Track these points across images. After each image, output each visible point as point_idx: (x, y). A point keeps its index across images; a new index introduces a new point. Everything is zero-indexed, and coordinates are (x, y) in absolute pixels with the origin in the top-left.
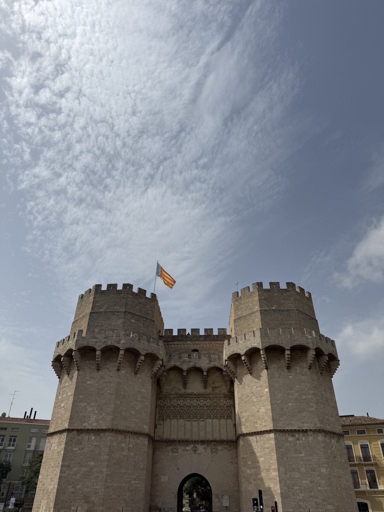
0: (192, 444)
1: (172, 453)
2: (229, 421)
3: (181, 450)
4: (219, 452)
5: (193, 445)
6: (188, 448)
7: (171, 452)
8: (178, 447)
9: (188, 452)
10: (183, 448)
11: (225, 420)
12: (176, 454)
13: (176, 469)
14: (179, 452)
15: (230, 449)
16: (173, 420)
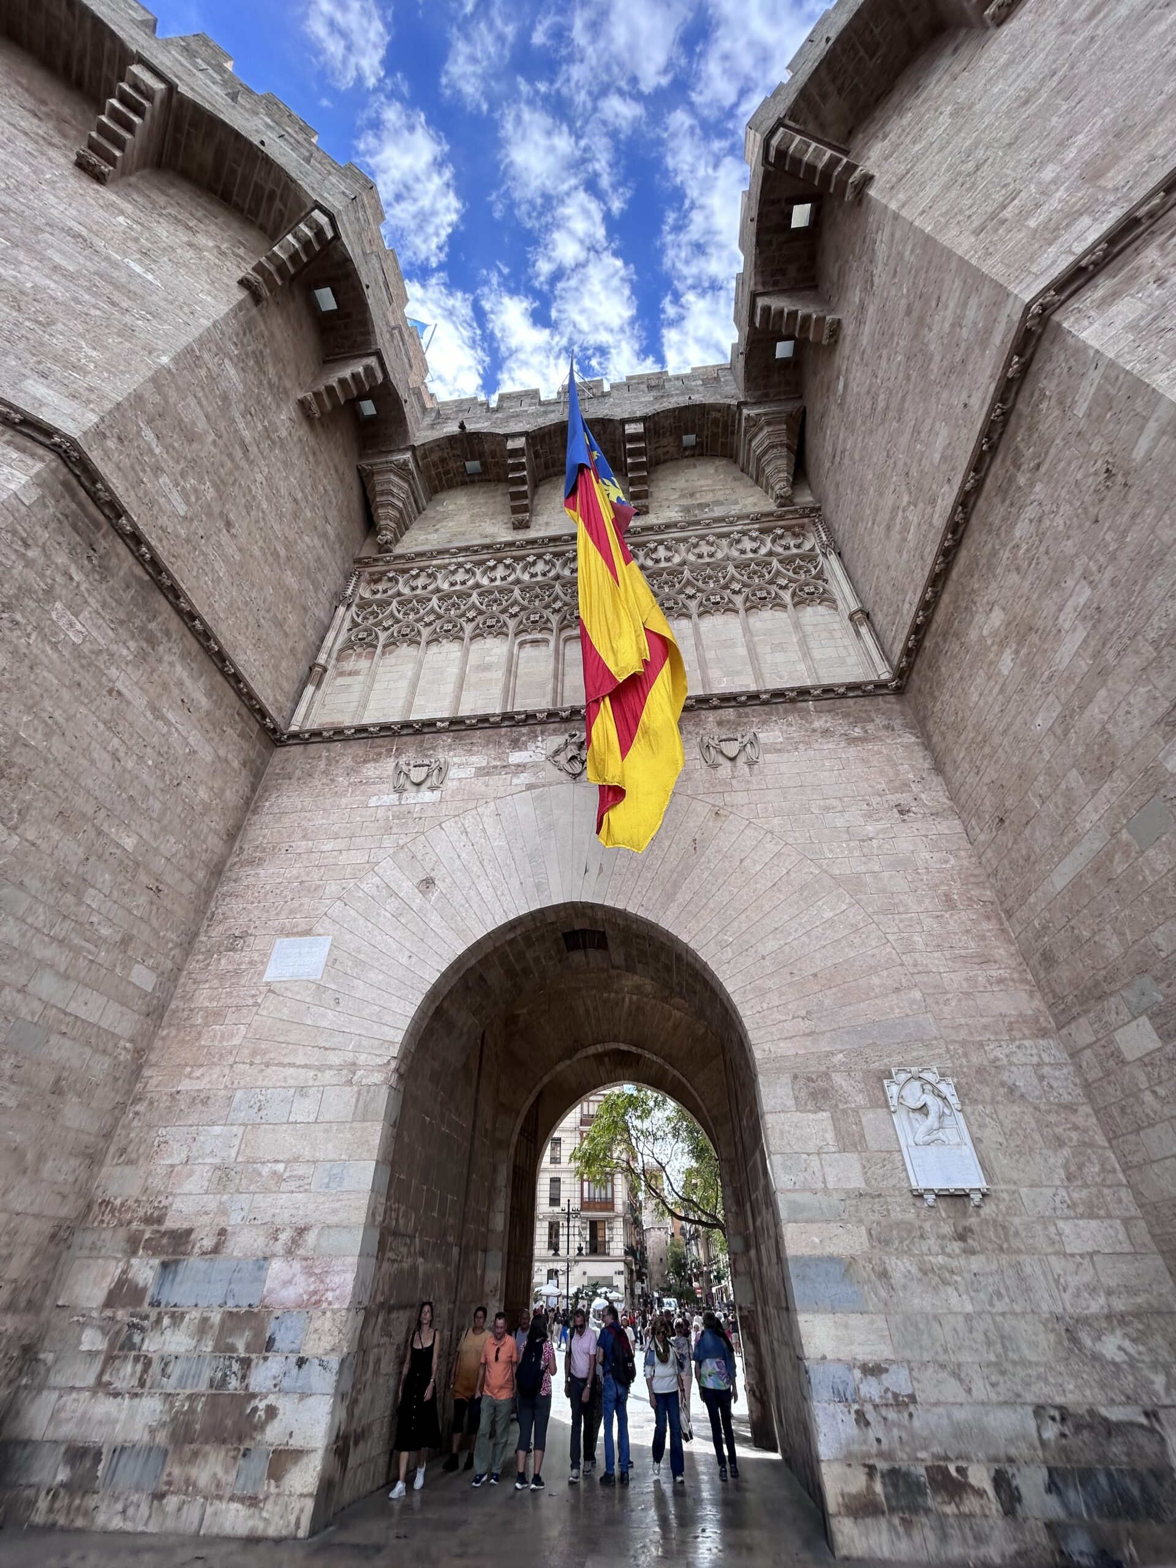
0: (555, 732)
1: (399, 790)
2: (813, 615)
3: (470, 772)
4: (768, 756)
5: (558, 740)
6: (516, 757)
7: (387, 787)
8: (442, 756)
9: (523, 779)
10: (479, 760)
11: (780, 614)
12: (427, 796)
13: (407, 887)
14: (450, 785)
15: (857, 732)
16: (434, 649)
